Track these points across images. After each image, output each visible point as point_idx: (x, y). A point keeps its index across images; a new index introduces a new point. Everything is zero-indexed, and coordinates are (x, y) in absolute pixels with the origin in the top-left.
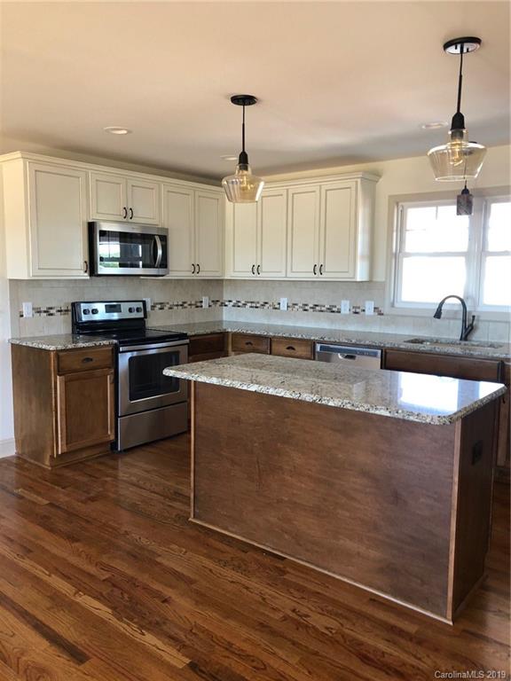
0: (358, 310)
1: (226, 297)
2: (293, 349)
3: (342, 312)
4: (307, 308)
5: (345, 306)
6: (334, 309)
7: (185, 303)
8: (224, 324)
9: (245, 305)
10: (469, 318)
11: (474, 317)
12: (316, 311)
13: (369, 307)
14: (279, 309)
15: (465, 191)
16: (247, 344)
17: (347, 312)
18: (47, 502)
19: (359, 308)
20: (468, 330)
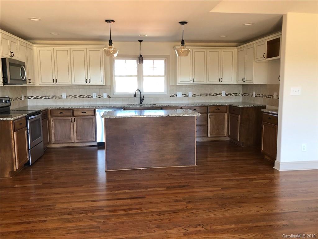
0: (100, 97)
1: (29, 94)
2: (85, 113)
3: (94, 97)
4: (76, 97)
5: (95, 96)
6: (90, 97)
7: (17, 98)
8: (29, 107)
9: (41, 98)
10: (142, 96)
11: (143, 96)
12: (81, 98)
13: (105, 95)
14: (62, 98)
15: (141, 56)
16: (60, 113)
17: (96, 97)
18: (42, 184)
19: (101, 96)
20: (142, 100)
